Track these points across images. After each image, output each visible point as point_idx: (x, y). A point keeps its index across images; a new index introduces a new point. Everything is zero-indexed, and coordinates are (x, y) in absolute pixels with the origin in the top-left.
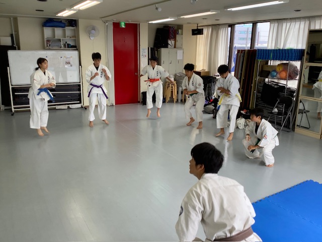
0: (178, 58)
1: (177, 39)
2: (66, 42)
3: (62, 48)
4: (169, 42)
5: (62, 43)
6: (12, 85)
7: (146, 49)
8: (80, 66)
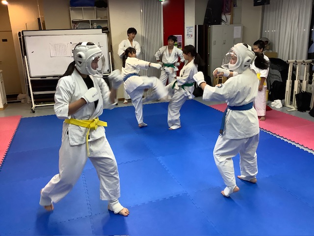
0: (235, 37)
1: (234, 12)
4: (223, 17)
5: (91, 25)
6: (31, 78)
7: (193, 27)
8: (110, 53)
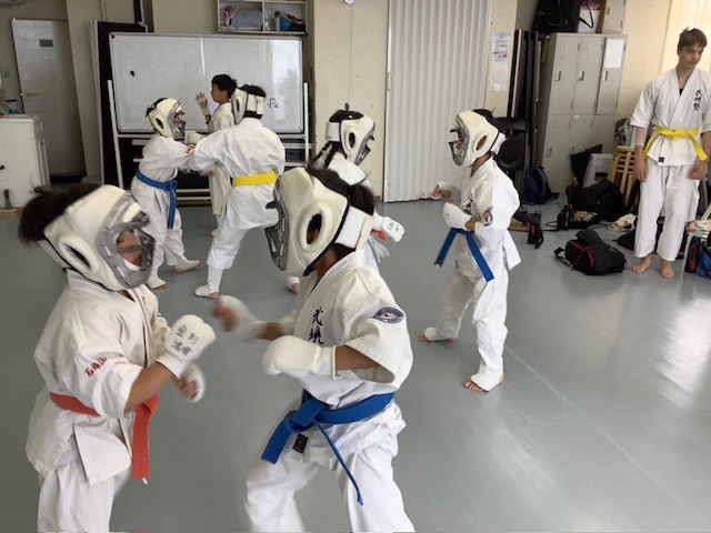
0: (607, 65)
1: (608, 5)
2: (277, 14)
3: (264, 32)
4: (584, 14)
5: (265, 15)
6: (120, 133)
7: (509, 34)
8: (306, 85)
